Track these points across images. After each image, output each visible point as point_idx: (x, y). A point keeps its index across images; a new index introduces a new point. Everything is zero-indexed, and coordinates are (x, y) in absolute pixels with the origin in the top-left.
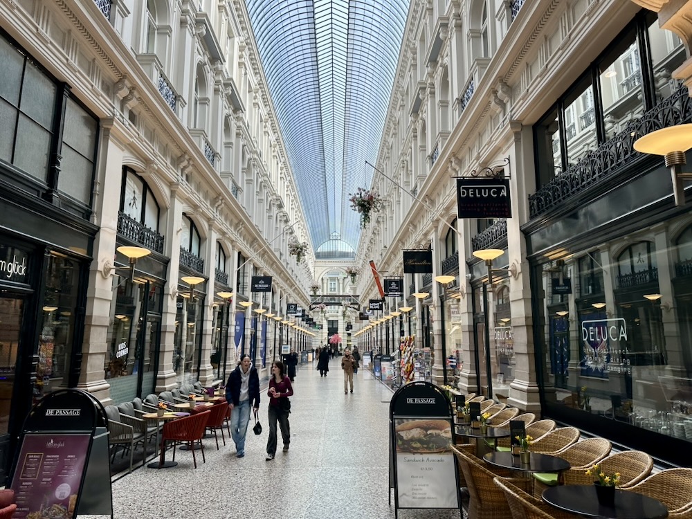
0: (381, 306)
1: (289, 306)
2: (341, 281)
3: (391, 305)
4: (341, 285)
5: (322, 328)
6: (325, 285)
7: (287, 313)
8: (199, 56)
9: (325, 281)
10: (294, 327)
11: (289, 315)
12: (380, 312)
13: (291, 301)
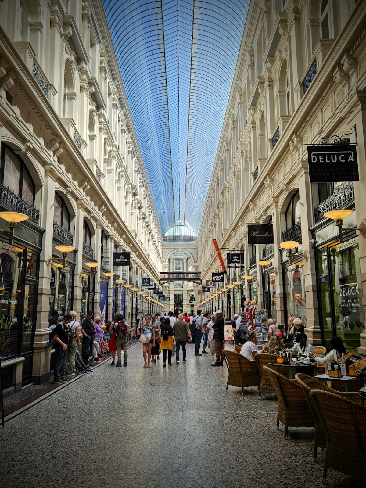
0: (222, 278)
1: (143, 280)
2: (185, 261)
3: (231, 277)
4: (185, 264)
5: (169, 300)
6: (171, 264)
7: (142, 286)
8: (67, 55)
9: (171, 261)
10: (148, 298)
11: (143, 288)
12: (221, 283)
13: (145, 276)
